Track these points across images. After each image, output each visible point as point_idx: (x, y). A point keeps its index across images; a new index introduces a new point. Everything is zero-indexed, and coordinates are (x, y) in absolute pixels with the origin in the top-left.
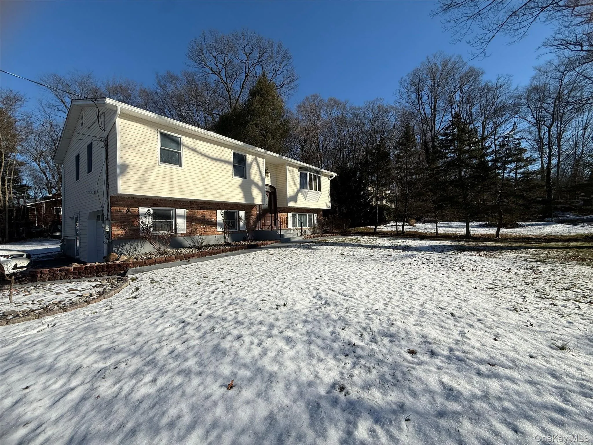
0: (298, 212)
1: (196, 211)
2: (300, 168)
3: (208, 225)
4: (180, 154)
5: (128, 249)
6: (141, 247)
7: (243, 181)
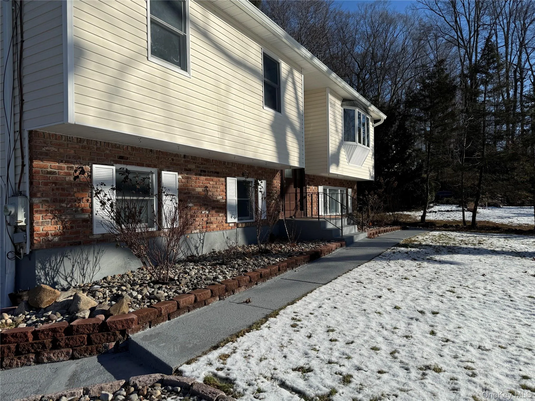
0: (330, 184)
1: (194, 177)
2: (345, 101)
3: (213, 208)
4: (184, 38)
5: (68, 270)
6: (95, 266)
7: (275, 117)
